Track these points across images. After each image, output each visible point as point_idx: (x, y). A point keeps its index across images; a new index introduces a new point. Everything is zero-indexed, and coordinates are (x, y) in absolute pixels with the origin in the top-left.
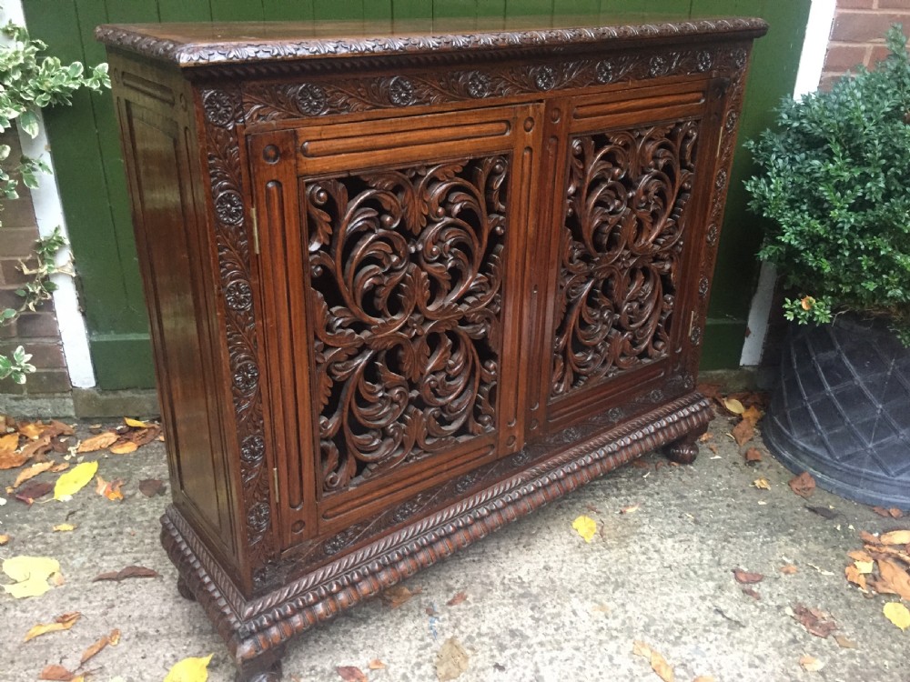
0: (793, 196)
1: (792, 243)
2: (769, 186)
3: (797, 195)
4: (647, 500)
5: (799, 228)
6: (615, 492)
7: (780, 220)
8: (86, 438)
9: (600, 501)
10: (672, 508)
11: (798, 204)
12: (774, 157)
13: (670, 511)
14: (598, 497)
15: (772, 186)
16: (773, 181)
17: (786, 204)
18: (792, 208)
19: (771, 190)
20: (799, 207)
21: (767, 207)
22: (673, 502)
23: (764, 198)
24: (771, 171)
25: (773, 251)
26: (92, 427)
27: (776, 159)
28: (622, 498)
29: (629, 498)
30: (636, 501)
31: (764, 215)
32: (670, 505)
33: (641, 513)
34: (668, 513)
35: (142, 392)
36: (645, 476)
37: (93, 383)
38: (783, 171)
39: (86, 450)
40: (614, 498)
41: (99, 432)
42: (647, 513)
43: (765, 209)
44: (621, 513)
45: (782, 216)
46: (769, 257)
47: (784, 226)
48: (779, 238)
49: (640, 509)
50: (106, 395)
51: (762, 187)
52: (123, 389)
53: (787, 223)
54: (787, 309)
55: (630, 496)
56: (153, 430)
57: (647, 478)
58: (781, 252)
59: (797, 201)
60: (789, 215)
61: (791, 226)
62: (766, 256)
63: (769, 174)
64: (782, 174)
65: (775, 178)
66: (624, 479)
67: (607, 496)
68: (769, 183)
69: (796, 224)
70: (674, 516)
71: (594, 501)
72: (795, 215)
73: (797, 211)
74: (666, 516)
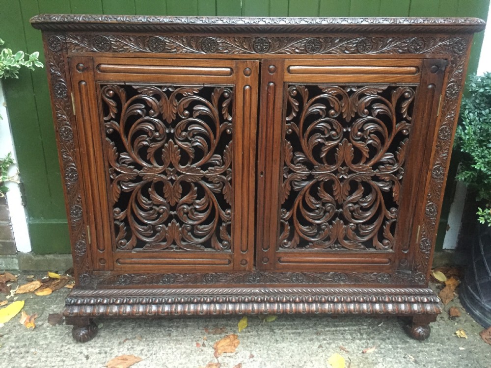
0: (481, 138)
1: (482, 169)
2: (464, 131)
3: (484, 137)
4: (381, 344)
5: (487, 160)
6: (359, 336)
7: (473, 154)
8: (24, 284)
9: (349, 343)
10: (399, 350)
11: (485, 143)
12: (467, 112)
13: (397, 353)
14: (347, 339)
15: (466, 131)
16: (467, 127)
17: (476, 143)
18: (481, 146)
19: (465, 134)
20: (485, 146)
21: (463, 145)
22: (399, 346)
23: (461, 139)
24: (466, 121)
25: (468, 175)
26: (28, 277)
27: (468, 113)
28: (364, 341)
29: (368, 341)
30: (373, 343)
31: (462, 150)
32: (397, 348)
33: (377, 353)
34: (396, 354)
35: (60, 256)
36: (380, 325)
37: (30, 249)
38: (473, 121)
39: (21, 292)
40: (358, 341)
41: (31, 281)
42: (381, 353)
43: (462, 146)
44: (363, 353)
45: (473, 151)
46: (465, 179)
47: (476, 158)
48: (473, 166)
49: (376, 350)
50: (38, 257)
51: (460, 131)
52: (48, 254)
53: (477, 156)
54: (479, 216)
55: (369, 339)
56: (64, 280)
57: (381, 327)
58: (474, 176)
59: (484, 141)
60: (479, 150)
61: (480, 158)
62: (463, 179)
63: (464, 123)
64: (473, 123)
65: (468, 126)
66: (365, 327)
67: (354, 339)
68: (464, 129)
69: (484, 157)
70: (400, 356)
71: (344, 343)
72: (483, 151)
73: (484, 148)
74: (395, 356)
